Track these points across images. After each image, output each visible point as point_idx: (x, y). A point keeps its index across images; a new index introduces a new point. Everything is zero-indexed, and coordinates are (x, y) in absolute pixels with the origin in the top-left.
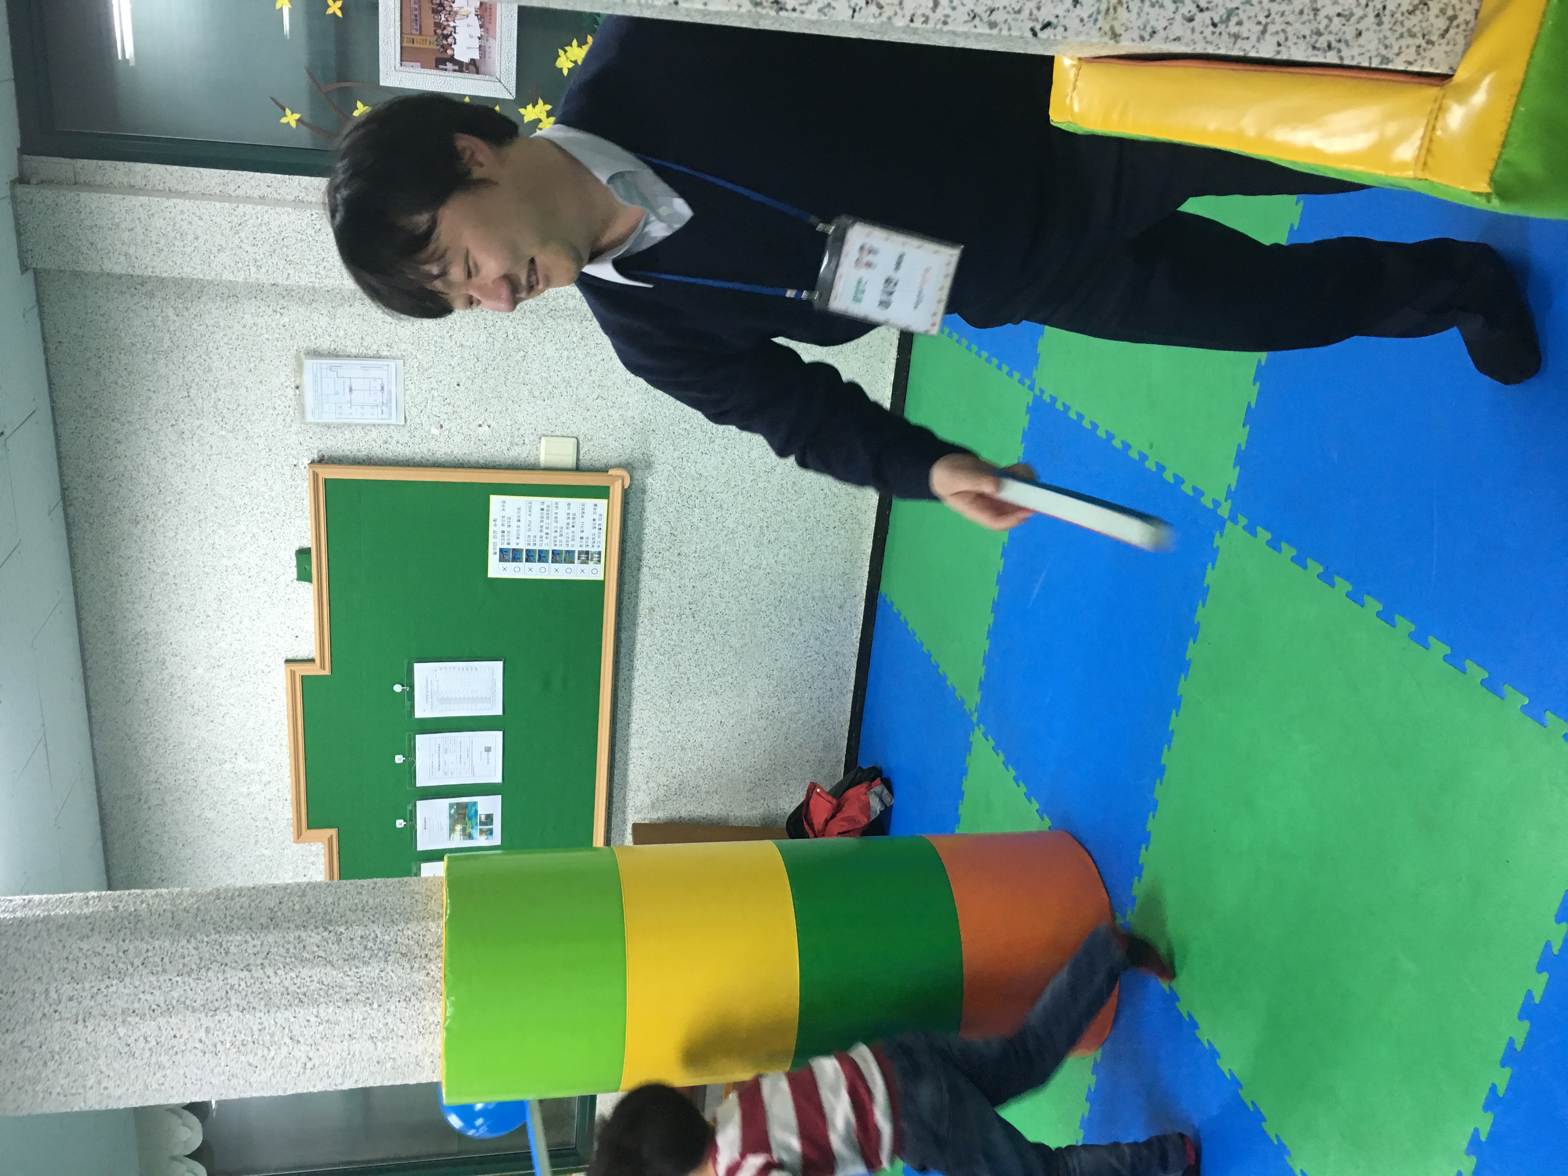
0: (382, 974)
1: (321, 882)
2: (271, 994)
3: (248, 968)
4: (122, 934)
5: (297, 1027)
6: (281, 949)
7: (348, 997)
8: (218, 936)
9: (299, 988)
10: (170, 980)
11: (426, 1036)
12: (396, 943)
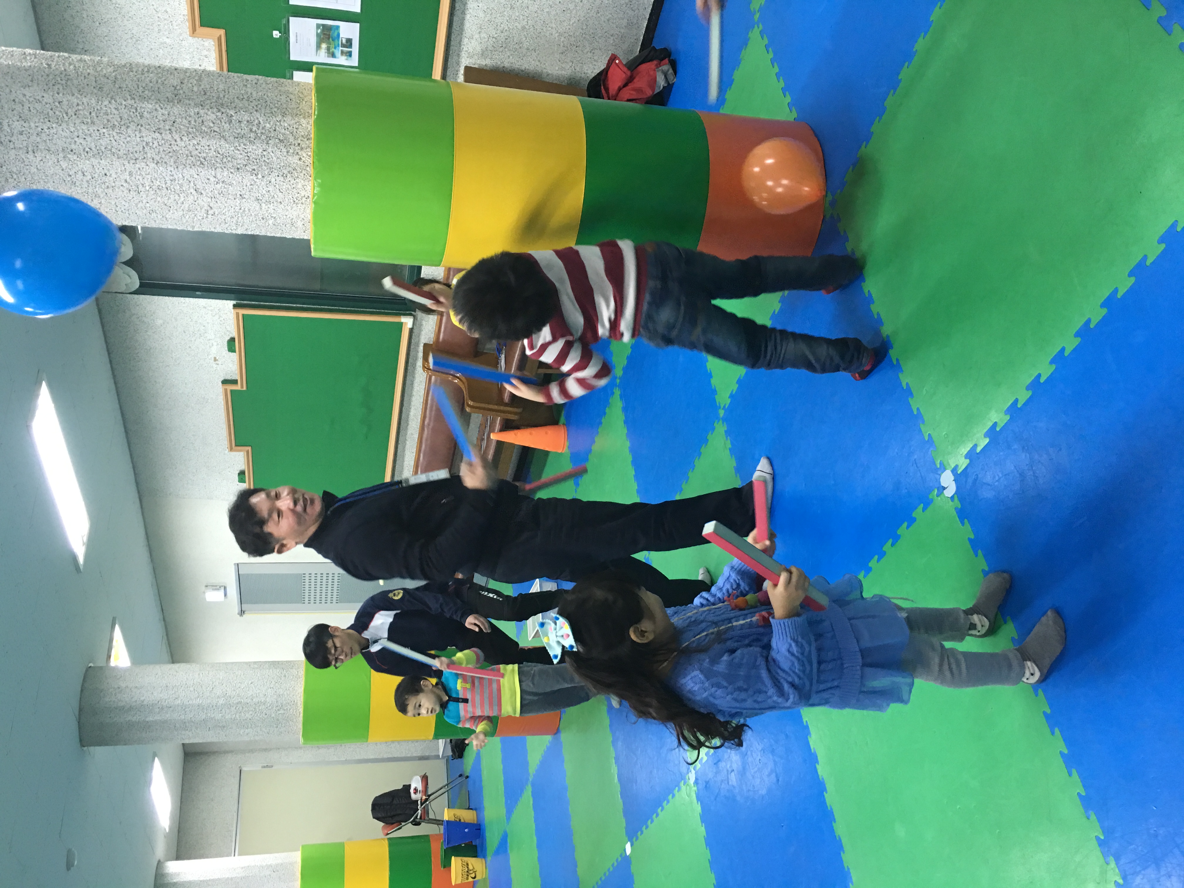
0: (265, 153)
1: (214, 71)
2: (178, 154)
3: (158, 130)
4: (56, 87)
5: (200, 183)
6: (184, 120)
7: (239, 167)
8: (133, 101)
9: (200, 153)
10: (98, 130)
11: (299, 205)
12: (275, 130)
